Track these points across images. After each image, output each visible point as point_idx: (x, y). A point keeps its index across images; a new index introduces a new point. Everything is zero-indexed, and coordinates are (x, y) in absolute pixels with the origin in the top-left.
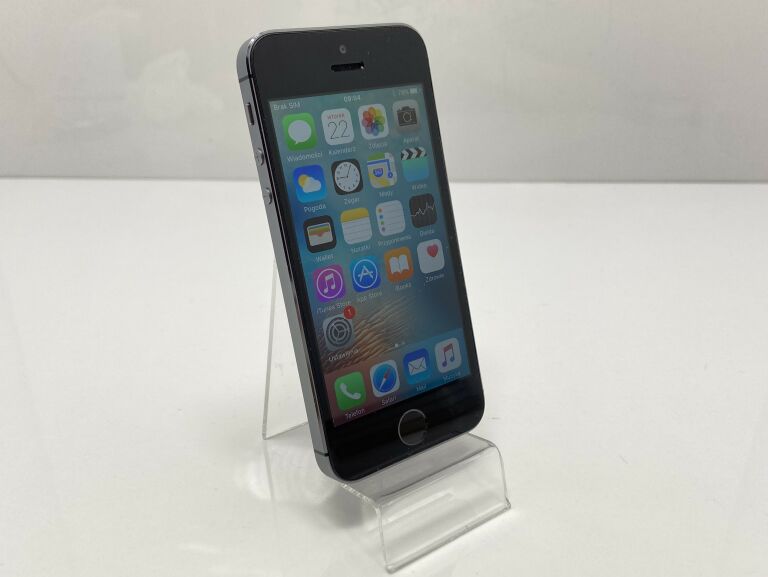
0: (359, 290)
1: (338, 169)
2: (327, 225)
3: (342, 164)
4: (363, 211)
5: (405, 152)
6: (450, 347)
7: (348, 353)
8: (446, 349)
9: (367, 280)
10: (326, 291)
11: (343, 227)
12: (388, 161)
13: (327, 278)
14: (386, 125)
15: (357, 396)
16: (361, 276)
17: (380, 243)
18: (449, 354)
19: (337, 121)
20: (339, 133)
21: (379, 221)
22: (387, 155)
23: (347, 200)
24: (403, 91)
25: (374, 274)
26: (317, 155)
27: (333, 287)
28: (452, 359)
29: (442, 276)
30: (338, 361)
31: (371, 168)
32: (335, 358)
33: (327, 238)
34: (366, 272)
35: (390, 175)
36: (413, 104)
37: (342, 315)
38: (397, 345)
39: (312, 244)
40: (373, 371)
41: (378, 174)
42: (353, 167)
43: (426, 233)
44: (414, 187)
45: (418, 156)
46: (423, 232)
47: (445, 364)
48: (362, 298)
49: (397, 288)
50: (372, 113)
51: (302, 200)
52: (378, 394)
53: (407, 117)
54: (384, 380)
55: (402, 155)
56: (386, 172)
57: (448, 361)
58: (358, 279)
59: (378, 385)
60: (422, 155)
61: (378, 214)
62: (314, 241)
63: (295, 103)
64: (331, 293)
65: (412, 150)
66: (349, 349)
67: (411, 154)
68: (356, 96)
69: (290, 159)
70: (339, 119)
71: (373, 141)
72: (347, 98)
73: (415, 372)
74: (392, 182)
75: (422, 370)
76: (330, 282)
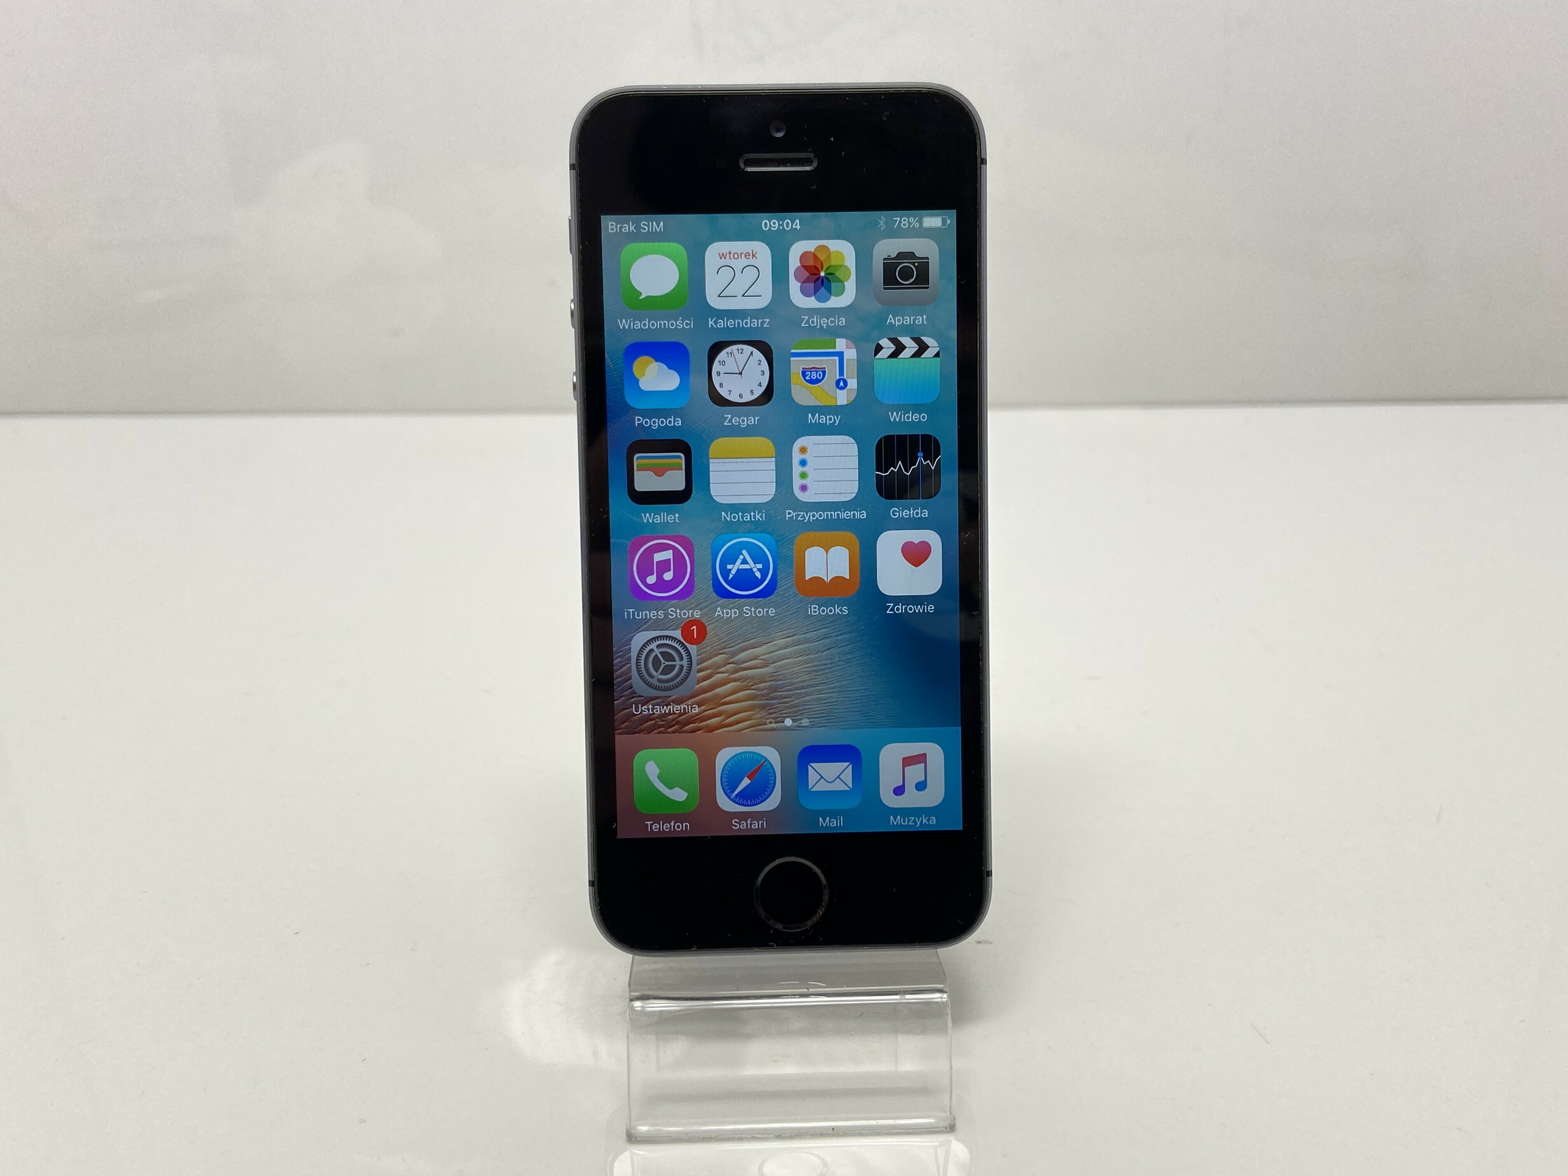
0: (724, 594)
1: (722, 356)
2: (680, 458)
3: (734, 348)
4: (764, 443)
5: (885, 342)
6: (921, 759)
7: (677, 708)
8: (908, 761)
9: (745, 580)
10: (652, 579)
11: (712, 467)
12: (841, 355)
13: (658, 557)
14: (850, 285)
15: (679, 795)
16: (734, 569)
17: (790, 514)
18: (915, 773)
19: (738, 264)
20: (738, 288)
21: (797, 469)
22: (841, 344)
23: (730, 418)
24: (904, 219)
25: (764, 572)
26: (680, 324)
27: (668, 576)
28: (921, 786)
29: (931, 608)
30: (648, 718)
31: (797, 365)
32: (646, 710)
33: (675, 481)
34: (745, 563)
35: (841, 384)
36: (923, 248)
37: (677, 634)
38: (788, 722)
40: (724, 757)
41: (813, 378)
42: (758, 355)
43: (905, 514)
44: (894, 417)
45: (917, 354)
46: (899, 510)
47: (899, 791)
48: (726, 611)
49: (814, 610)
50: (822, 258)
51: (632, 401)
52: (725, 803)
53: (906, 273)
54: (746, 782)
55: (879, 348)
56: (833, 374)
57: (910, 788)
58: (725, 573)
59: (730, 787)
60: (929, 353)
61: (796, 456)
62: (645, 482)
63: (656, 224)
64: (661, 585)
65: (906, 341)
66: (678, 702)
67: (900, 348)
68: (793, 222)
69: (623, 324)
70: (743, 262)
71: (812, 312)
72: (770, 222)
73: (822, 787)
74: (842, 398)
75: (839, 786)
76: (664, 566)
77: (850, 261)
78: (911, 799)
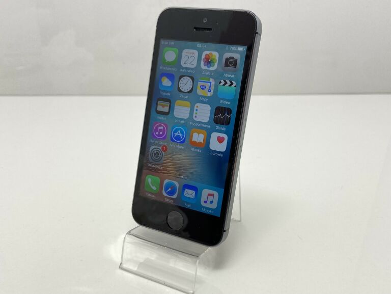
0: (172, 140)
1: (182, 79)
2: (168, 104)
3: (185, 77)
4: (188, 103)
5: (222, 81)
6: (212, 195)
7: (157, 167)
8: (209, 195)
9: (178, 138)
10: (157, 133)
11: (175, 107)
12: (211, 83)
13: (160, 128)
14: (216, 64)
15: (154, 188)
16: (176, 134)
17: (191, 123)
18: (210, 198)
19: (190, 56)
20: (189, 62)
21: (195, 112)
22: (211, 80)
23: (182, 96)
24: (233, 48)
25: (183, 137)
26: (174, 69)
27: (161, 133)
28: (211, 202)
29: (222, 156)
30: (151, 167)
31: (200, 84)
32: (151, 165)
33: (166, 109)
34: (178, 134)
35: (209, 91)
36: (237, 56)
37: (161, 148)
38: (182, 177)
39: (158, 109)
41: (203, 88)
42: (191, 80)
43: (220, 128)
44: (221, 102)
45: (230, 85)
46: (218, 127)
47: (206, 202)
48: (172, 145)
49: (193, 149)
50: (210, 56)
51: (160, 88)
53: (231, 63)
54: (170, 189)
55: (220, 82)
56: (208, 88)
57: (208, 202)
58: (174, 135)
60: (233, 86)
61: (195, 108)
62: (160, 108)
63: (173, 43)
64: (159, 135)
65: (228, 81)
66: (158, 165)
67: (226, 83)
68: (205, 46)
69: (161, 68)
70: (191, 55)
71: (205, 70)
72: (199, 45)
73: (187, 195)
74: (209, 94)
75: (191, 196)
76: (160, 130)
77: (217, 58)
78: (208, 205)
